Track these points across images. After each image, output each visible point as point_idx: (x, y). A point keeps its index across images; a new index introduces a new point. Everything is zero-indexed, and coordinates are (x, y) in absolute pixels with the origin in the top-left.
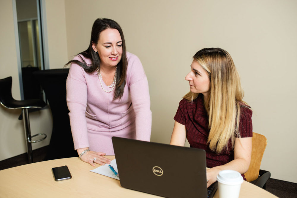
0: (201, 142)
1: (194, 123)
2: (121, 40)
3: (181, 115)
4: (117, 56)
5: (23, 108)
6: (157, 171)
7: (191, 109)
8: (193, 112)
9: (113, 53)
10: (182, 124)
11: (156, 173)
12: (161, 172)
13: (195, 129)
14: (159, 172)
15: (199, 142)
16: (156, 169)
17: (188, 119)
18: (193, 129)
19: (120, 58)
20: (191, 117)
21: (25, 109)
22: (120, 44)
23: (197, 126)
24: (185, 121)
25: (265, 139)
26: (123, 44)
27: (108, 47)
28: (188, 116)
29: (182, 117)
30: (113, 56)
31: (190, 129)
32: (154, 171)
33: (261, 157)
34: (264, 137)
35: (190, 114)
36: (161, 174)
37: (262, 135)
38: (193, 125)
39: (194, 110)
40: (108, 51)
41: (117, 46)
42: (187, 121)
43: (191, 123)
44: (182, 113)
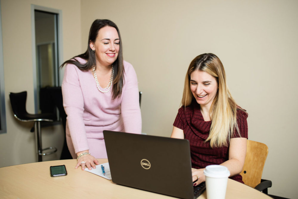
0: (197, 145)
1: (191, 127)
2: (118, 38)
3: (180, 120)
4: (114, 53)
5: (35, 120)
6: (145, 164)
7: (188, 114)
8: (190, 117)
9: (110, 49)
10: (181, 128)
11: (144, 166)
12: (148, 165)
13: (192, 133)
14: (147, 165)
15: (195, 145)
16: (144, 162)
17: (186, 124)
18: (190, 133)
19: (117, 55)
20: (189, 122)
21: (37, 122)
22: (117, 41)
23: (194, 130)
24: (183, 126)
25: (266, 148)
26: (120, 42)
27: (107, 43)
28: (186, 121)
29: (180, 122)
30: (110, 52)
31: (187, 133)
32: (143, 164)
33: (263, 166)
34: (265, 145)
35: (188, 119)
36: (148, 167)
37: (263, 144)
38: (190, 129)
39: (192, 115)
40: (106, 47)
41: (115, 43)
42: (185, 126)
43: (188, 127)
44: (180, 118)
